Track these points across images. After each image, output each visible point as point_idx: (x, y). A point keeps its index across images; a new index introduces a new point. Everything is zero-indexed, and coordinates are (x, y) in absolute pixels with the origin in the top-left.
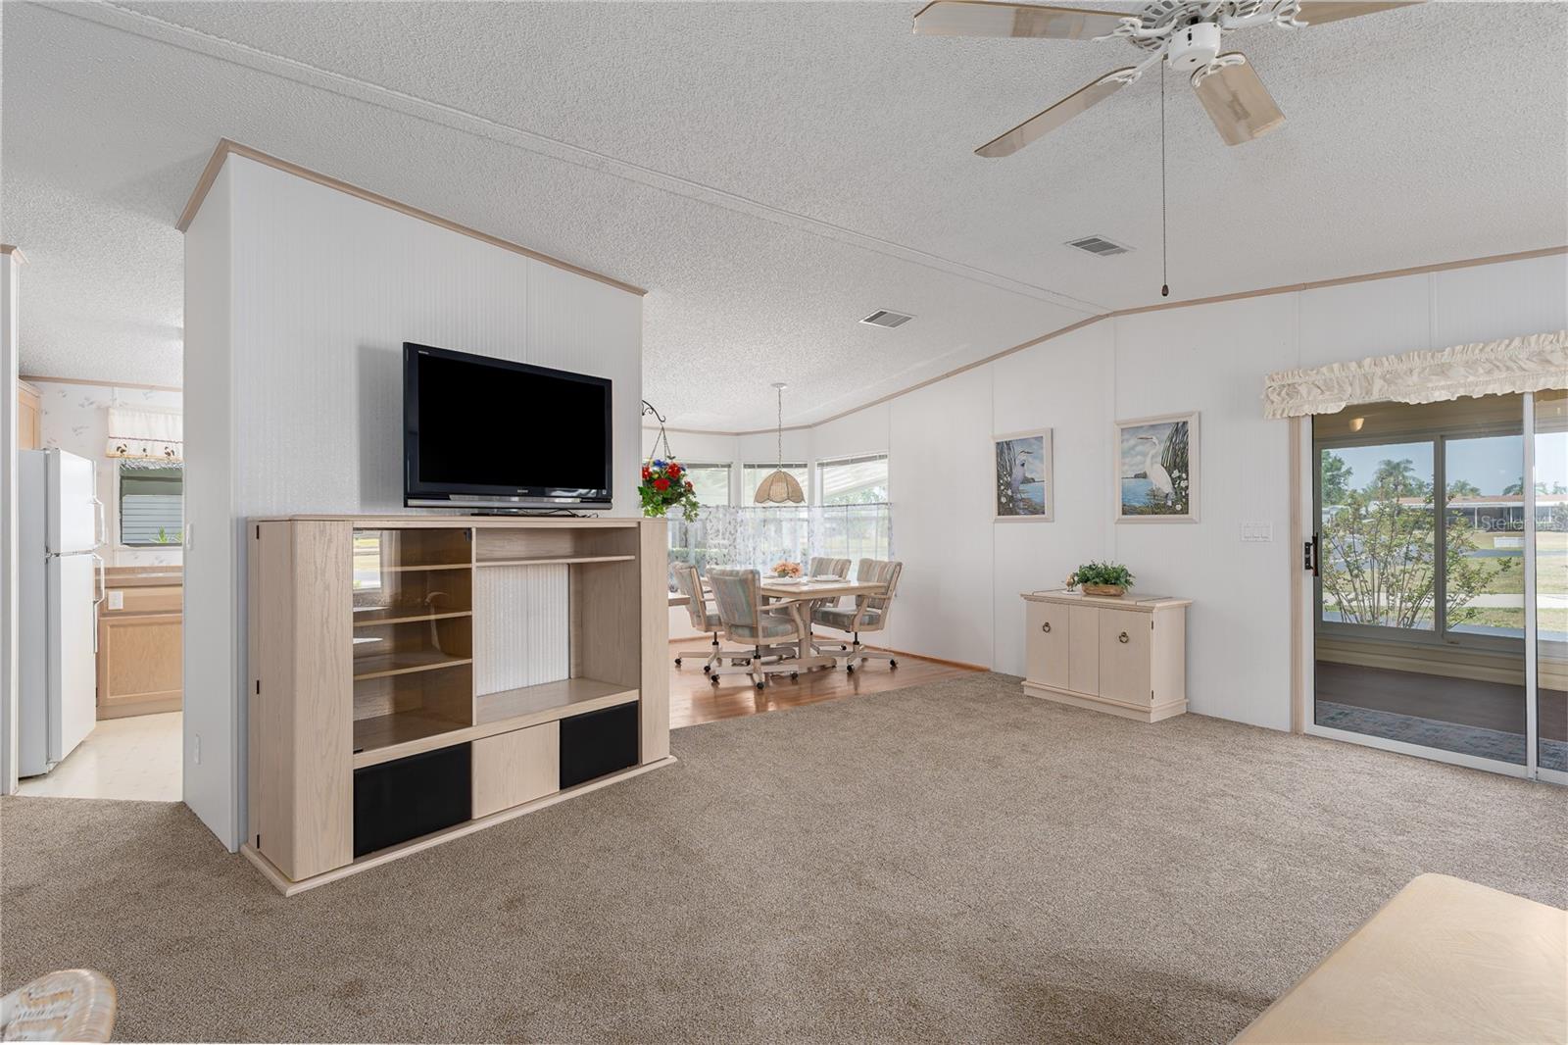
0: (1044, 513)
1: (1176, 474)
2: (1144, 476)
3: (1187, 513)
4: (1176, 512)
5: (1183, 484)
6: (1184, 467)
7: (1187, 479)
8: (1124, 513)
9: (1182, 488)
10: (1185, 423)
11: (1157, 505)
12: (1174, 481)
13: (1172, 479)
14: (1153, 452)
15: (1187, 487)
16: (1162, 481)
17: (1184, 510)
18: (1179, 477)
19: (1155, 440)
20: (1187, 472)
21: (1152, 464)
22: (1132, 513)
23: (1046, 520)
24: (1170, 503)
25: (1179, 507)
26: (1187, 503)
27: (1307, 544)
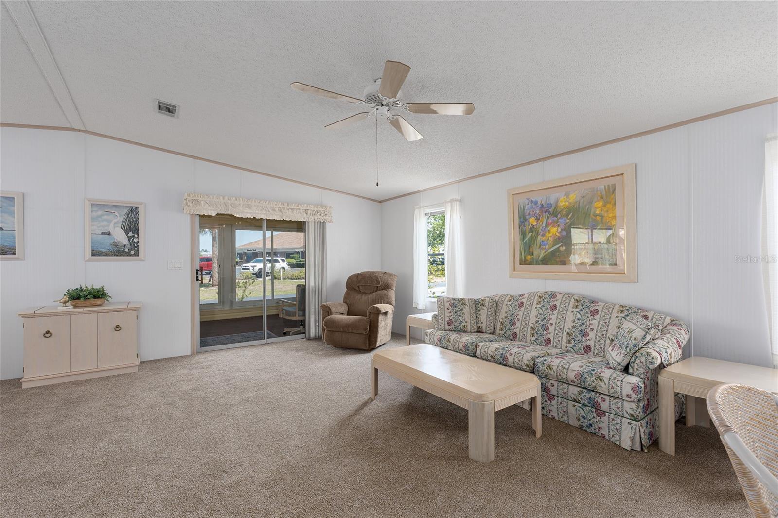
0: (14, 254)
1: (131, 234)
2: (109, 234)
3: (138, 256)
4: (131, 255)
5: (135, 240)
6: (136, 231)
7: (138, 237)
8: (93, 255)
9: (135, 242)
10: (137, 208)
11: (118, 251)
12: (129, 238)
13: (128, 237)
14: (116, 220)
15: (138, 242)
16: (121, 237)
17: (137, 254)
18: (133, 236)
19: (116, 213)
20: (138, 234)
21: (114, 228)
22: (99, 255)
23: (18, 259)
24: (127, 250)
25: (132, 252)
26: (138, 250)
27: (197, 271)
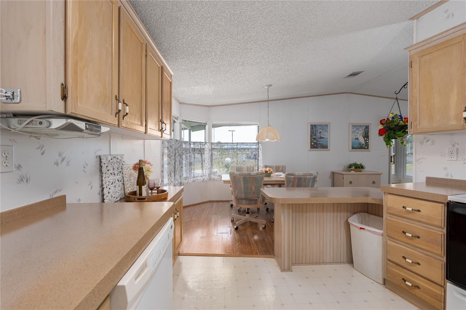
1: (366, 139)
2: (358, 139)
3: (368, 149)
4: (365, 149)
5: (367, 142)
6: (368, 137)
7: (368, 140)
8: (352, 149)
9: (367, 143)
10: (368, 126)
11: (361, 147)
12: (365, 141)
14: (360, 133)
15: (368, 142)
16: (362, 140)
17: (368, 148)
18: (366, 140)
19: (361, 129)
20: (368, 139)
21: (360, 136)
22: (354, 149)
23: (328, 150)
24: (364, 146)
25: (366, 147)
26: (368, 146)
27: (391, 156)
